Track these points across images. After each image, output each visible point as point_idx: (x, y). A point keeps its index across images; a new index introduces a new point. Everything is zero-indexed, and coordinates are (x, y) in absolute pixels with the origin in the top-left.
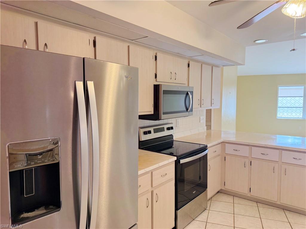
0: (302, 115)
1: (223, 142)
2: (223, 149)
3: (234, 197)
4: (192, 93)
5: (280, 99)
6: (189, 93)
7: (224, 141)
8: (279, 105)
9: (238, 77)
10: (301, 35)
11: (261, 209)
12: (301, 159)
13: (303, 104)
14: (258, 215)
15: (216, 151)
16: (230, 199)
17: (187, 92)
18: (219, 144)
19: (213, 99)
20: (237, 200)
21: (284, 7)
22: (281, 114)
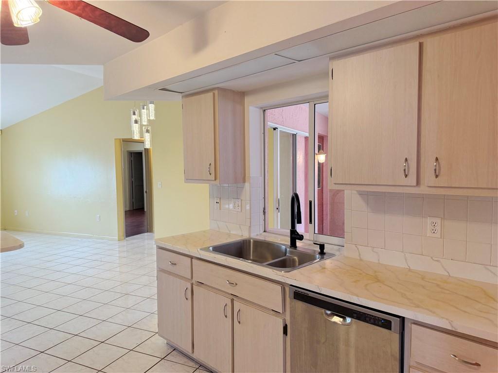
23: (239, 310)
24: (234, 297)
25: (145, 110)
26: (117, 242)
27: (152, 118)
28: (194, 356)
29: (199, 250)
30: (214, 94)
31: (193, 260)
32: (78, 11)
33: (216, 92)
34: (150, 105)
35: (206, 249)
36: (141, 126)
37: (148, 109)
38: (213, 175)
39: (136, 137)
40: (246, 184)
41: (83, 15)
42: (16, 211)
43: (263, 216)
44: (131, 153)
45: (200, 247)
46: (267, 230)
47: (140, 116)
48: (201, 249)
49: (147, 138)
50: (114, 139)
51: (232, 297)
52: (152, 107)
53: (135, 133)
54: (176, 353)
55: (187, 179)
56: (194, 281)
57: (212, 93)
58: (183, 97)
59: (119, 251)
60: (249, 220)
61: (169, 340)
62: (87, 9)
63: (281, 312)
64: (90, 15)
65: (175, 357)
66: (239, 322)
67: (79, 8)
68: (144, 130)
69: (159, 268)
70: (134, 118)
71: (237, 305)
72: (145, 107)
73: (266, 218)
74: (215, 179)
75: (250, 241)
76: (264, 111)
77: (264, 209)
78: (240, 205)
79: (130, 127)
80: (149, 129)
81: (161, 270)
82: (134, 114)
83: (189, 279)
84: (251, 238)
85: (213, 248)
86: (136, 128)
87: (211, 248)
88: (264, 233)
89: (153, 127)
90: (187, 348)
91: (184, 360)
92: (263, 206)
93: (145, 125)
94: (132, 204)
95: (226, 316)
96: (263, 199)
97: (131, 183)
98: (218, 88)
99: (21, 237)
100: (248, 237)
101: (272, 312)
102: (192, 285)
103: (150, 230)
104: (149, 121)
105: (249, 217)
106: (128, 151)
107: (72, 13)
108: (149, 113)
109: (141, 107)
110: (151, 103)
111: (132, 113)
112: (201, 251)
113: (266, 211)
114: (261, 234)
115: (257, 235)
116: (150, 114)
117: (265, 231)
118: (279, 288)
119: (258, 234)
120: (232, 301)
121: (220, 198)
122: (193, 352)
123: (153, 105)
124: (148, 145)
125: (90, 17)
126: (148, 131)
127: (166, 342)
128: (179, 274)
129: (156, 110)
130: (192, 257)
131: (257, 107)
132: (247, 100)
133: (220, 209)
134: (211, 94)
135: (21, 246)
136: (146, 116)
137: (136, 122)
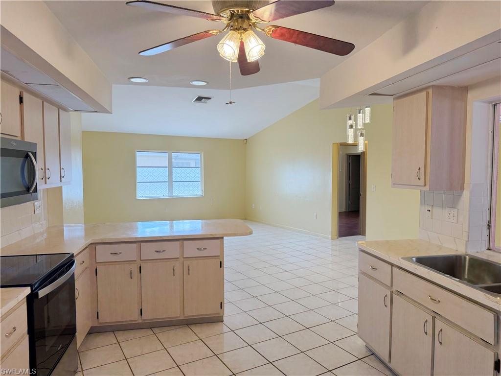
0: (168, 192)
1: (91, 244)
2: (93, 256)
3: (115, 332)
4: (35, 154)
5: (138, 170)
6: (30, 154)
7: (92, 242)
8: (139, 179)
9: (83, 132)
10: (191, 83)
11: (160, 336)
12: (206, 249)
13: (168, 177)
14: (160, 347)
15: (83, 262)
16: (110, 338)
17: (27, 153)
18: (86, 248)
19: (63, 169)
20: (121, 336)
21: (220, 42)
22: (143, 193)
23: (441, 330)
24: (435, 315)
25: (361, 115)
26: (331, 241)
27: (368, 121)
28: (391, 366)
29: (400, 258)
30: (428, 93)
31: (393, 267)
32: (293, 39)
33: (430, 91)
34: (366, 108)
35: (409, 259)
36: (356, 130)
37: (364, 113)
38: (422, 180)
39: (351, 141)
40: (465, 191)
41: (298, 41)
42: (253, 205)
43: (488, 231)
44: (350, 156)
45: (403, 256)
46: (491, 247)
47: (356, 120)
48: (402, 258)
49: (361, 141)
50: (332, 144)
51: (434, 314)
52: (368, 110)
53: (350, 138)
54: (374, 358)
55: (394, 184)
56: (394, 289)
57: (425, 92)
58: (394, 99)
59: (332, 249)
60: (467, 234)
61: (368, 344)
62: (301, 36)
63: (493, 344)
64: (303, 40)
65: (372, 361)
66: (441, 343)
67: (294, 36)
68: (359, 134)
69: (361, 270)
70: (350, 122)
71: (439, 324)
72: (361, 111)
73: (492, 234)
74: (425, 185)
75: (465, 258)
76: (495, 105)
77: (489, 222)
78: (456, 215)
79: (345, 132)
80: (363, 132)
81: (363, 273)
82: (350, 119)
83: (389, 287)
84: (467, 255)
85: (416, 259)
86: (351, 132)
87: (414, 259)
88: (488, 251)
89: (367, 131)
90: (384, 355)
91: (381, 367)
92: (488, 219)
93: (360, 129)
94: (348, 206)
95: (426, 333)
96: (488, 211)
97: (348, 186)
98: (433, 86)
99: (252, 226)
100: (464, 252)
101: (481, 341)
102: (392, 293)
103: (363, 233)
104: (364, 124)
105: (467, 230)
106: (346, 154)
107: (289, 41)
108: (364, 117)
109: (358, 111)
110: (367, 107)
111: (348, 118)
112: (402, 260)
113: (492, 224)
114: (483, 252)
115: (477, 252)
116: (366, 118)
117: (489, 249)
118: (491, 316)
119: (479, 251)
120: (434, 318)
121: (433, 206)
122: (390, 362)
123: (369, 108)
124: (361, 149)
125: (303, 42)
126: (362, 135)
127: (365, 344)
128: (379, 279)
129: (372, 113)
130: (392, 265)
131: (485, 102)
132: (471, 95)
133: (432, 218)
134: (424, 94)
135: (251, 233)
136: (361, 120)
137: (351, 127)
